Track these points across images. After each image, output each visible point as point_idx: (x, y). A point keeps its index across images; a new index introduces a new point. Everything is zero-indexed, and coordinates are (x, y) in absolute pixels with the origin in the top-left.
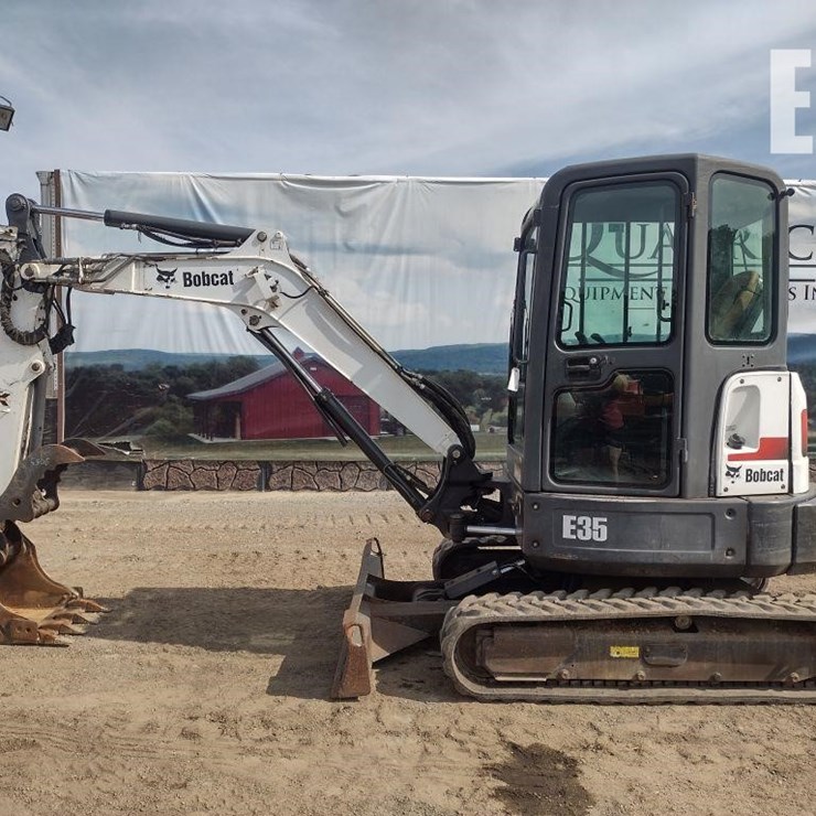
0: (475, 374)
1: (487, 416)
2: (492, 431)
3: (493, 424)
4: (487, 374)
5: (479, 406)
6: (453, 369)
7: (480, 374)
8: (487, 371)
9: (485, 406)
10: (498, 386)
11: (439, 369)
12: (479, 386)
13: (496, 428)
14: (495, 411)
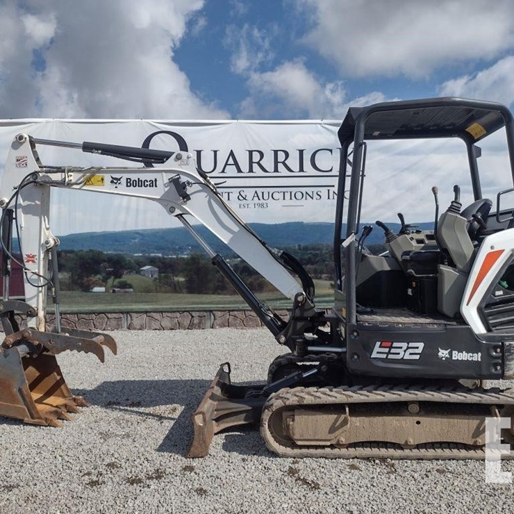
0: (102, 252)
1: (110, 281)
2: (114, 291)
3: (115, 286)
4: (109, 252)
5: (104, 274)
6: (86, 249)
7: (105, 252)
8: (110, 250)
9: (109, 274)
10: (118, 261)
11: (76, 250)
12: (104, 261)
13: (116, 289)
14: (116, 278)
